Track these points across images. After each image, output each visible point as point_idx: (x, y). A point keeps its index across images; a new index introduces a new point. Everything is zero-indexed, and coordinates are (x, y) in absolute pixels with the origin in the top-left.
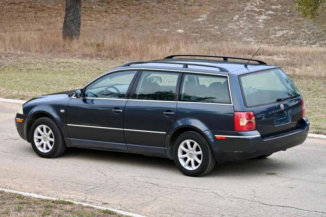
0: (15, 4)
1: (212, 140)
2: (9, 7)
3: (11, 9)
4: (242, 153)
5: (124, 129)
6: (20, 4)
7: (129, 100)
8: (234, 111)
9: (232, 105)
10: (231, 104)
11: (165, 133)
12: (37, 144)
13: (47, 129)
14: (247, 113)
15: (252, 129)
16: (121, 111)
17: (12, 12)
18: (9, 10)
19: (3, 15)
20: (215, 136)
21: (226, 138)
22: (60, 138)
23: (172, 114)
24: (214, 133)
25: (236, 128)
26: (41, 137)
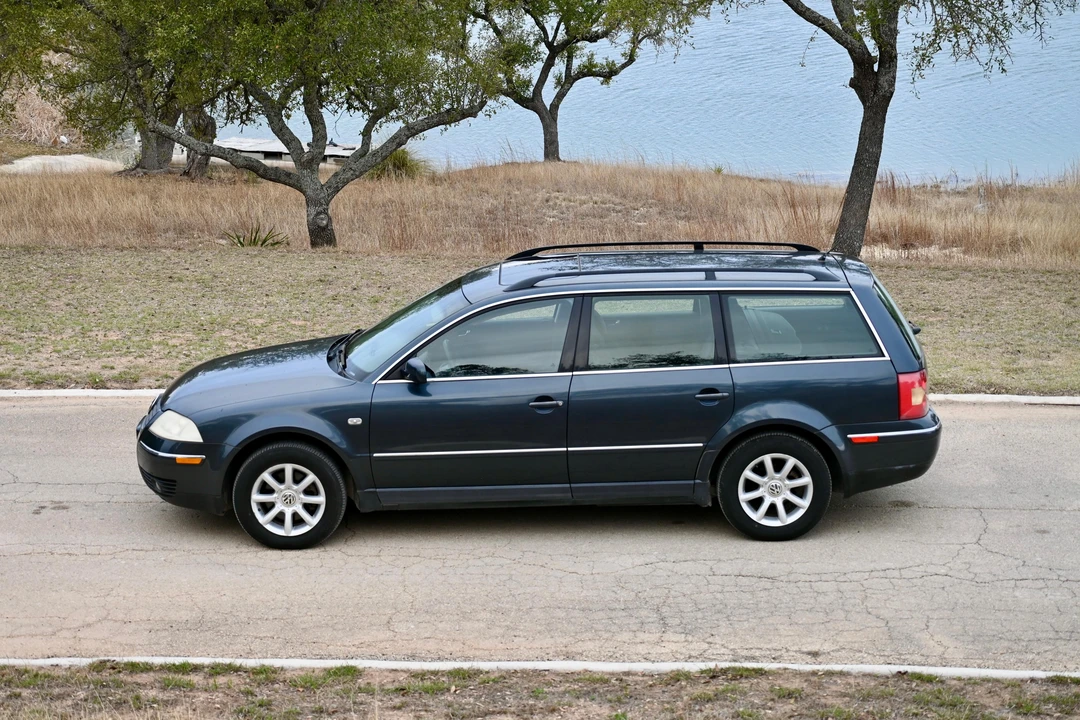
1: (842, 447)
4: (914, 467)
5: (570, 449)
7: (575, 373)
8: (898, 373)
9: (887, 358)
10: (884, 356)
11: (701, 445)
12: (261, 517)
16: (561, 403)
20: (849, 436)
21: (879, 438)
23: (723, 398)
24: (843, 433)
25: (904, 413)
26: (275, 495)
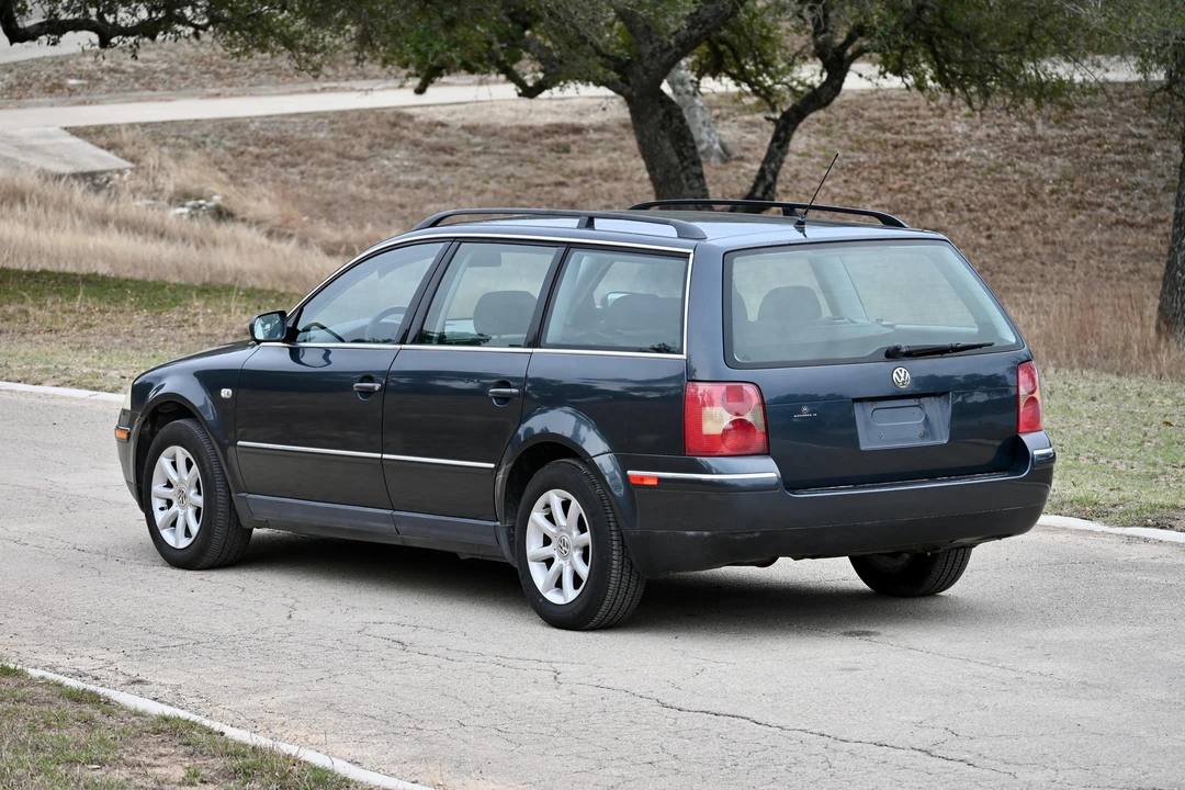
0: (1132, 226)
1: (619, 491)
2: (1107, 235)
3: (1110, 244)
4: (709, 536)
5: (385, 456)
6: (1153, 228)
7: (403, 347)
8: (688, 380)
9: (684, 357)
10: (683, 353)
11: (492, 466)
12: (159, 517)
13: (188, 460)
14: (728, 388)
15: (752, 451)
16: (377, 386)
17: (1109, 257)
18: (1100, 249)
19: (1074, 267)
20: (629, 472)
21: (660, 479)
22: (221, 492)
23: (512, 396)
24: (624, 463)
25: (691, 444)
26: (172, 490)
